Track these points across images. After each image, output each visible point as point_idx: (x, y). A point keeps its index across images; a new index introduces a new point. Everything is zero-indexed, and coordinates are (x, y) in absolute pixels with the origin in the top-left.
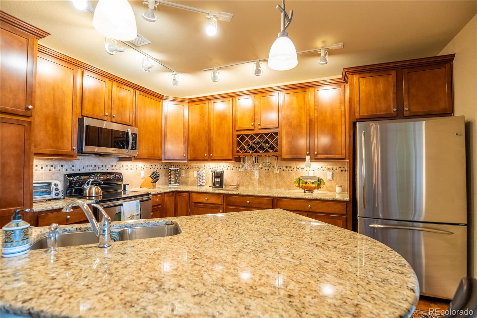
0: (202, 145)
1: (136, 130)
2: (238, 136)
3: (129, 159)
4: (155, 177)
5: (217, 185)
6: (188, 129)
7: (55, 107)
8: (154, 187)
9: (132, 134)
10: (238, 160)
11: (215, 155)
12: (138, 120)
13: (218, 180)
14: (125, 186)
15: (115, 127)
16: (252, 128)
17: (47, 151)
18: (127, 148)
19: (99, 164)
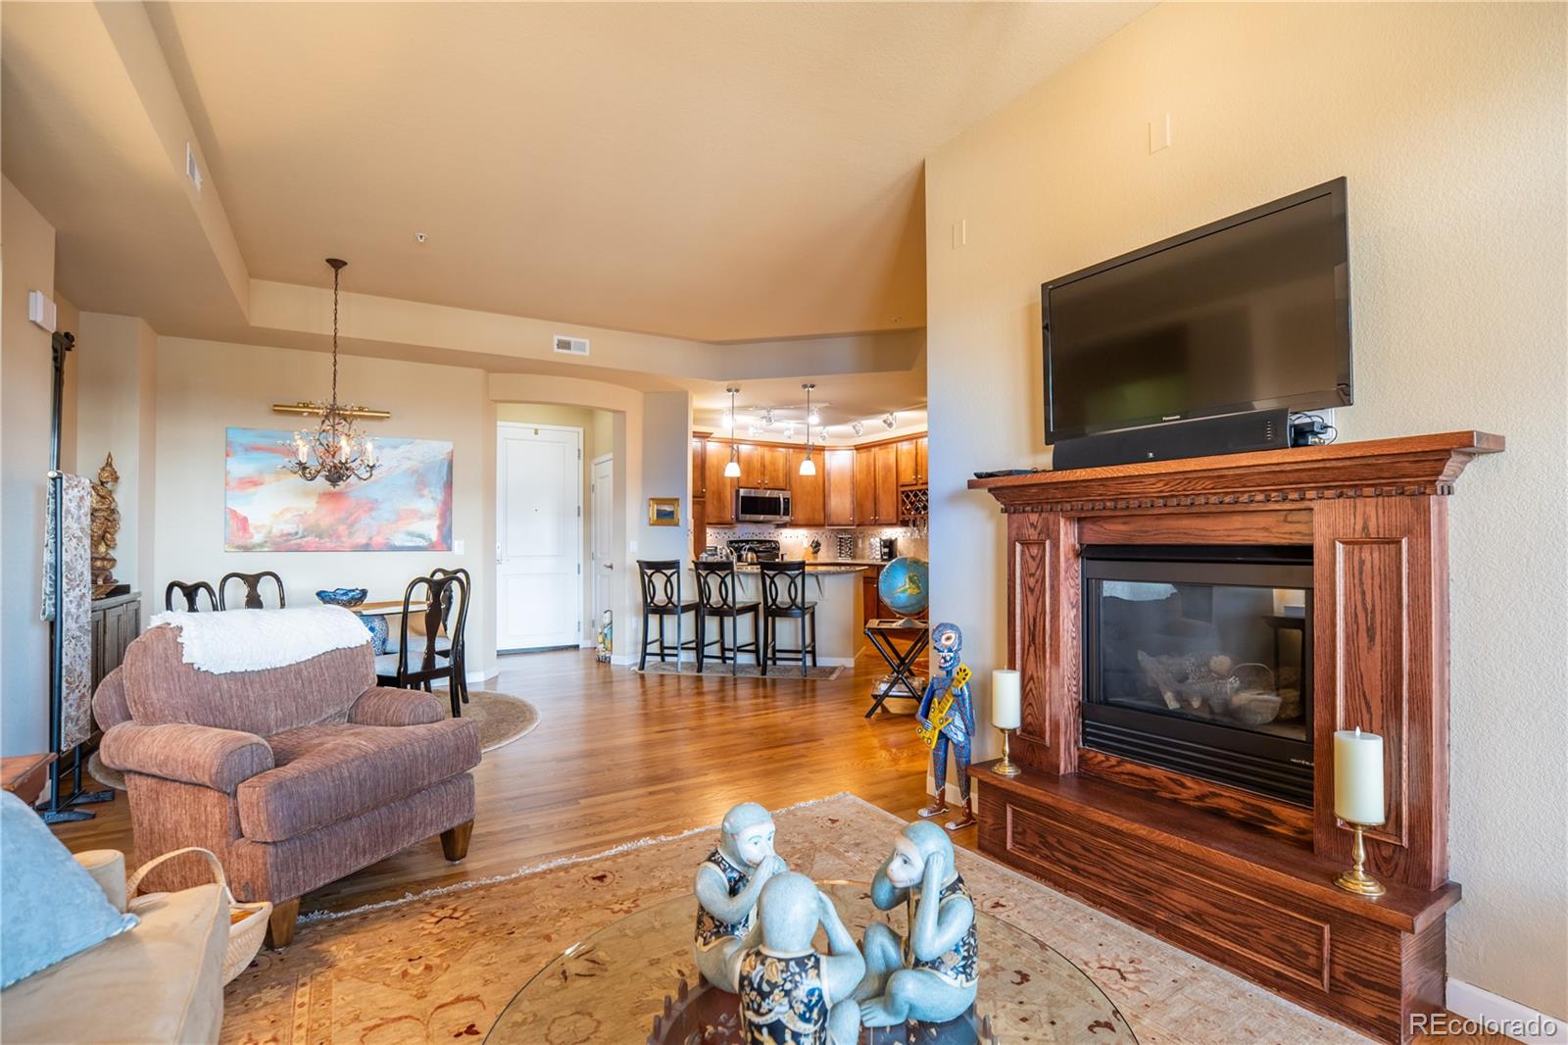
0: (869, 505)
1: (787, 494)
2: (903, 492)
3: (784, 525)
4: (816, 546)
5: (885, 557)
6: (855, 485)
7: (718, 483)
8: (816, 558)
9: (784, 499)
10: (904, 524)
11: (882, 518)
12: (793, 482)
13: (886, 550)
14: (782, 555)
15: (768, 494)
16: (914, 482)
17: (714, 522)
18: (779, 514)
19: (757, 531)
